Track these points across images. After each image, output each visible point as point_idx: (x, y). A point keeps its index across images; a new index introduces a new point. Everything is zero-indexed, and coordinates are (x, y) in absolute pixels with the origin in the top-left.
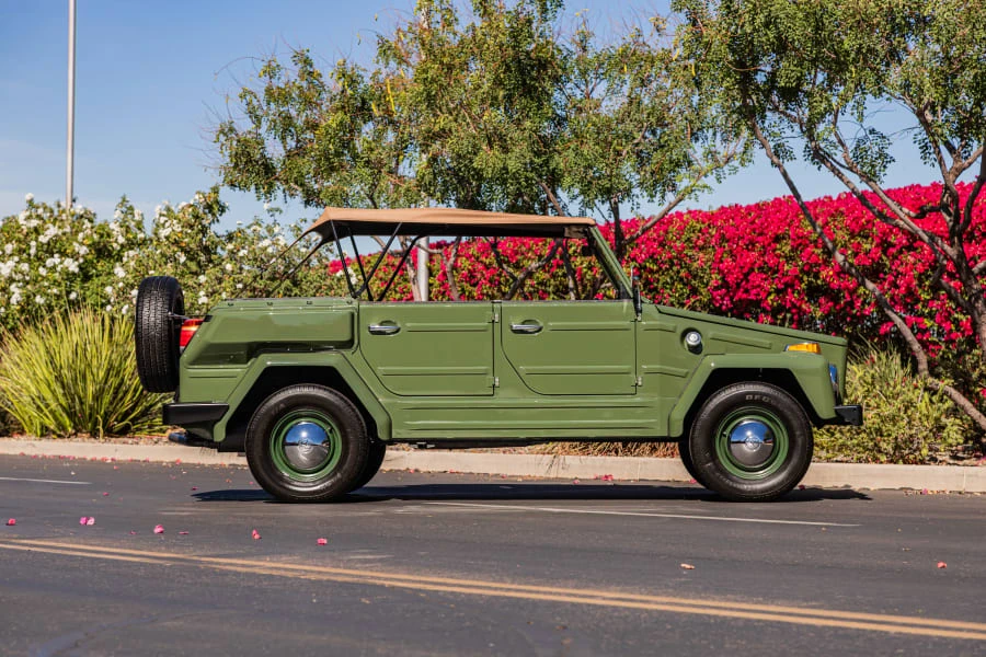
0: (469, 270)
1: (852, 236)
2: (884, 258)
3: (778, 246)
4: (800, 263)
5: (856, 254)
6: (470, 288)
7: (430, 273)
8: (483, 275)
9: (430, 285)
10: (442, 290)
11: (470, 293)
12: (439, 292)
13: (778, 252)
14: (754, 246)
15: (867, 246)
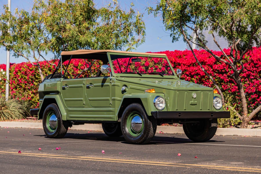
0: (25, 71)
1: (155, 64)
2: (166, 70)
3: (130, 66)
4: (138, 71)
5: (156, 69)
6: (25, 76)
7: (10, 72)
8: (29, 72)
9: (10, 75)
10: (15, 76)
11: (25, 77)
12: (14, 77)
13: (131, 68)
14: (122, 66)
15: (160, 67)
